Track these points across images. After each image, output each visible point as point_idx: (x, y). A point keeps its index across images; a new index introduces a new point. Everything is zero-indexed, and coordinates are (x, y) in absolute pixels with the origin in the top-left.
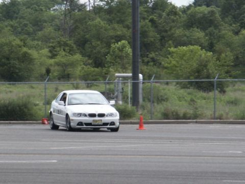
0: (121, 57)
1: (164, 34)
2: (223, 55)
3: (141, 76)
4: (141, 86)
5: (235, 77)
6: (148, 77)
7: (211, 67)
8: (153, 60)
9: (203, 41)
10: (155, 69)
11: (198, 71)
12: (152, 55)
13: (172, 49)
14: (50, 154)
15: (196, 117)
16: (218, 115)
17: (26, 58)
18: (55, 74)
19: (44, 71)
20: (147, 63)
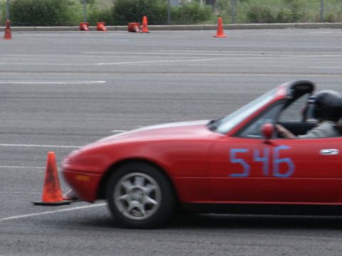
14: (95, 71)
15: (295, 18)
16: (324, 16)
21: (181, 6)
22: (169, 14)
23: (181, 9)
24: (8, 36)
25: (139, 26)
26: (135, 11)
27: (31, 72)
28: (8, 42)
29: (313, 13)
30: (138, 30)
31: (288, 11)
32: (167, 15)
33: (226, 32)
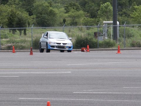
0: (106, 12)
3: (118, 23)
4: (118, 28)
6: (122, 23)
8: (125, 13)
10: (126, 18)
12: (124, 10)
13: (136, 7)
14: (67, 68)
17: (52, 13)
18: (68, 22)
19: (62, 20)
20: (121, 15)
21: (103, 41)
22: (98, 44)
23: (103, 42)
24: (31, 54)
25: (86, 49)
26: (84, 43)
27: (41, 68)
28: (31, 56)
30: (85, 51)
32: (97, 45)
33: (121, 51)
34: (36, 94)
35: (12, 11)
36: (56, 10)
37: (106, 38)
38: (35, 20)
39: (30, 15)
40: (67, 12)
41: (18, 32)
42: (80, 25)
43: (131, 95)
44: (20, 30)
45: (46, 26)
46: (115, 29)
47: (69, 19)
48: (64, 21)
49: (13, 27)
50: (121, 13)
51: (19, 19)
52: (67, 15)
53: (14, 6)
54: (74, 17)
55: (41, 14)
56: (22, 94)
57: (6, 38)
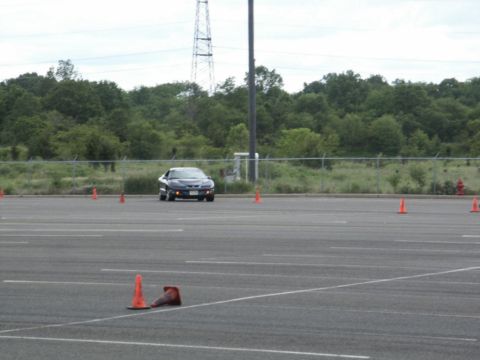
0: (239, 138)
1: (277, 118)
2: (330, 137)
3: (257, 155)
4: (257, 163)
5: (340, 156)
6: (263, 156)
7: (320, 148)
8: (268, 141)
9: (311, 123)
10: (270, 149)
11: (308, 151)
12: (267, 136)
13: (285, 131)
14: (177, 224)
15: (306, 191)
16: (325, 189)
17: (154, 139)
18: (181, 153)
19: (171, 150)
20: (262, 144)
21: (233, 182)
22: (226, 187)
23: (233, 184)
24: (122, 201)
27: (136, 224)
28: (122, 205)
29: (317, 187)
31: (300, 186)
33: (261, 200)
34: (128, 263)
35: (93, 135)
36: (162, 135)
37: (239, 178)
38: (128, 150)
39: (122, 141)
40: (179, 137)
41: (102, 166)
42: (198, 157)
43: (274, 267)
44: (106, 164)
45: (145, 158)
46: (252, 164)
47: (182, 148)
48: (174, 151)
49: (94, 159)
50: (261, 140)
51: (104, 146)
52: (178, 142)
53: (96, 127)
54: (189, 145)
55: (139, 140)
56: (107, 263)
57: (83, 175)
